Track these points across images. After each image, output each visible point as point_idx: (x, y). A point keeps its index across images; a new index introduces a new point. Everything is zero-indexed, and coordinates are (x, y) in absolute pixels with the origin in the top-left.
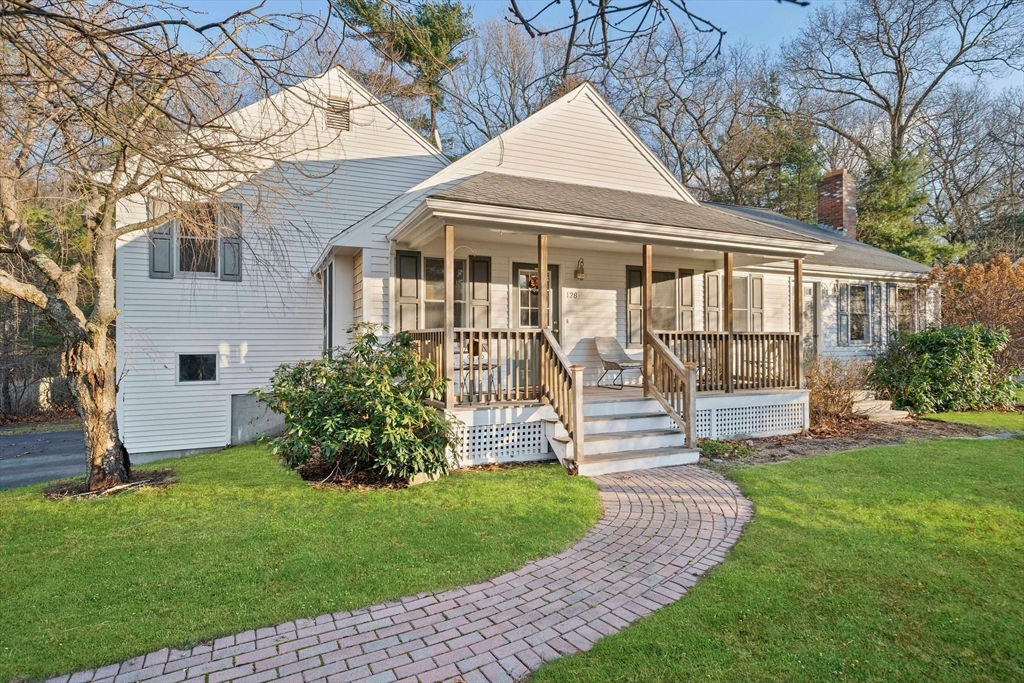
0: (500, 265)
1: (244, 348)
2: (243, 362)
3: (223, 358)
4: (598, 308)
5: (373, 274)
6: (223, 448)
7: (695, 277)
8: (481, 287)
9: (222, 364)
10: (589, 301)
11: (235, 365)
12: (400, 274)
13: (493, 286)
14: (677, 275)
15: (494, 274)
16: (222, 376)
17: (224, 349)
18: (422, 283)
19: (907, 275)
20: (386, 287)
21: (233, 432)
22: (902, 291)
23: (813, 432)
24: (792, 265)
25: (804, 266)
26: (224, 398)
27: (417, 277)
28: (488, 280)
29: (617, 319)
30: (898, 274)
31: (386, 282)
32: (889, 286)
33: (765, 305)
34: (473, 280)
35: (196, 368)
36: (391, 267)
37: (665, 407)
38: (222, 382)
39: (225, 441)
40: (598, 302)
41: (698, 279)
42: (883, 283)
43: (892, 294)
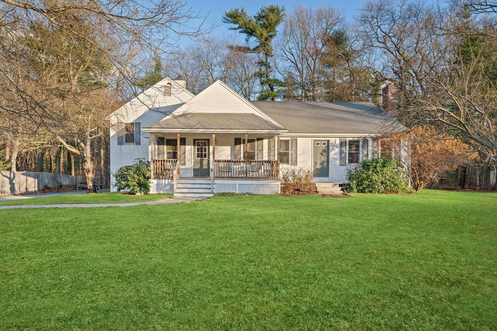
0: (189, 140)
4: (223, 152)
7: (264, 141)
8: (183, 147)
10: (219, 150)
12: (158, 144)
13: (186, 146)
14: (256, 140)
15: (186, 143)
18: (165, 146)
20: (155, 148)
27: (163, 145)
28: (185, 145)
29: (231, 156)
31: (155, 146)
32: (373, 140)
33: (298, 150)
34: (181, 145)
36: (156, 142)
40: (223, 151)
41: (265, 142)
42: (369, 139)
43: (375, 143)
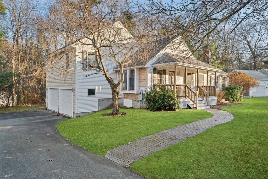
1: (101, 88)
2: (100, 91)
3: (97, 90)
5: (150, 73)
6: (97, 112)
8: (164, 76)
9: (96, 91)
11: (99, 92)
13: (166, 76)
15: (166, 73)
16: (97, 94)
17: (97, 88)
19: (225, 75)
20: (152, 76)
21: (98, 108)
22: (223, 78)
23: (218, 104)
24: (215, 73)
25: (217, 73)
26: (97, 100)
27: (156, 74)
30: (223, 74)
31: (152, 74)
32: (221, 77)
34: (164, 74)
35: (92, 92)
37: (202, 99)
38: (96, 96)
39: (97, 110)
40: (180, 79)
42: (220, 76)
43: (222, 79)
